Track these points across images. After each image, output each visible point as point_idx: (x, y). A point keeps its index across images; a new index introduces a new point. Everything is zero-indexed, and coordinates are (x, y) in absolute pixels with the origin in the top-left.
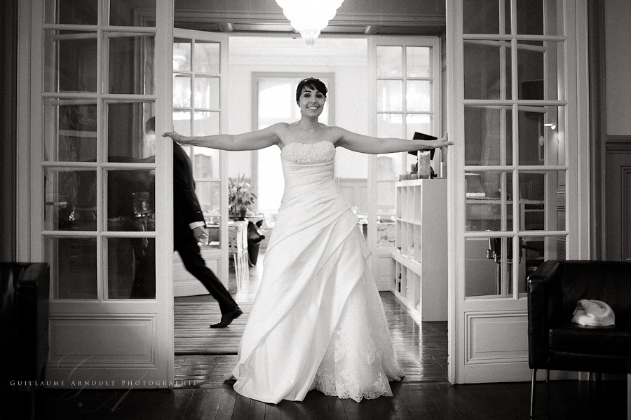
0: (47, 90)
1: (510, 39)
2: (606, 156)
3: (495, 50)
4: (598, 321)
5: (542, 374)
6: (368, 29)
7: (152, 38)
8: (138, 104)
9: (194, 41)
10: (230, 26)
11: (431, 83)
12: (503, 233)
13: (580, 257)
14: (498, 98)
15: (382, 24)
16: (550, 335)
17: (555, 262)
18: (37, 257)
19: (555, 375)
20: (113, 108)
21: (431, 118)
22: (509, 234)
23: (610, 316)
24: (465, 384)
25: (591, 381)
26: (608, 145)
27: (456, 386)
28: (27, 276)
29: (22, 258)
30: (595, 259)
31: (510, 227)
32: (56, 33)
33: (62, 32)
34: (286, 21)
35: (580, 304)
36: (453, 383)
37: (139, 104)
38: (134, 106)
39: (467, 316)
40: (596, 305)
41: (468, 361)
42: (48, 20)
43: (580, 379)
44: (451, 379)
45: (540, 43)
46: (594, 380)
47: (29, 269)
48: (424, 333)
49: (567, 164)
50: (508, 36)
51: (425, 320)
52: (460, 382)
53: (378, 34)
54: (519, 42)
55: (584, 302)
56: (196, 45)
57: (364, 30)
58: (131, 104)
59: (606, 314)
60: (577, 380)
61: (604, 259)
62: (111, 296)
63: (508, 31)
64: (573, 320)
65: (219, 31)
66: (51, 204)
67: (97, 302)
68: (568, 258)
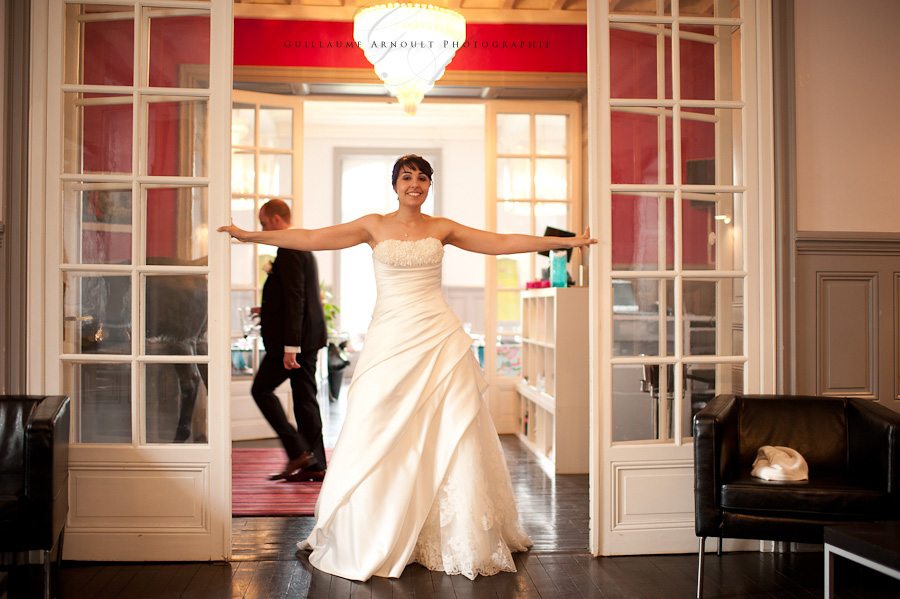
0: (67, 170)
1: (670, 106)
2: (797, 259)
3: (652, 120)
4: (786, 474)
5: (712, 544)
6: (486, 91)
7: (204, 103)
8: (186, 188)
9: (258, 107)
10: (305, 87)
11: (568, 162)
12: (661, 359)
13: (762, 392)
14: (656, 181)
15: (503, 85)
16: (723, 493)
17: (730, 396)
18: (54, 389)
19: (730, 544)
20: (153, 195)
21: (568, 208)
22: (669, 360)
23: (801, 468)
24: (611, 557)
25: (776, 554)
26: (799, 244)
27: (600, 558)
28: (40, 413)
29: (34, 390)
30: (782, 393)
31: (670, 351)
32: (80, 97)
33: (87, 95)
34: (377, 80)
35: (763, 452)
36: (595, 555)
37: (187, 189)
38: (180, 192)
39: (615, 467)
40: (783, 454)
41: (615, 526)
42: (68, 80)
43: (762, 550)
44: (594, 550)
45: (710, 111)
46: (781, 551)
47: (43, 403)
48: (558, 489)
49: (745, 269)
50: (668, 102)
51: (559, 472)
52: (606, 553)
53: (499, 98)
54: (683, 109)
55: (768, 449)
56: (262, 113)
57: (481, 93)
58: (175, 189)
59: (796, 466)
60: (759, 552)
61: (794, 393)
62: (150, 440)
63: (669, 95)
64: (753, 473)
65: (291, 94)
66: (72, 319)
67: (131, 447)
68: (746, 392)
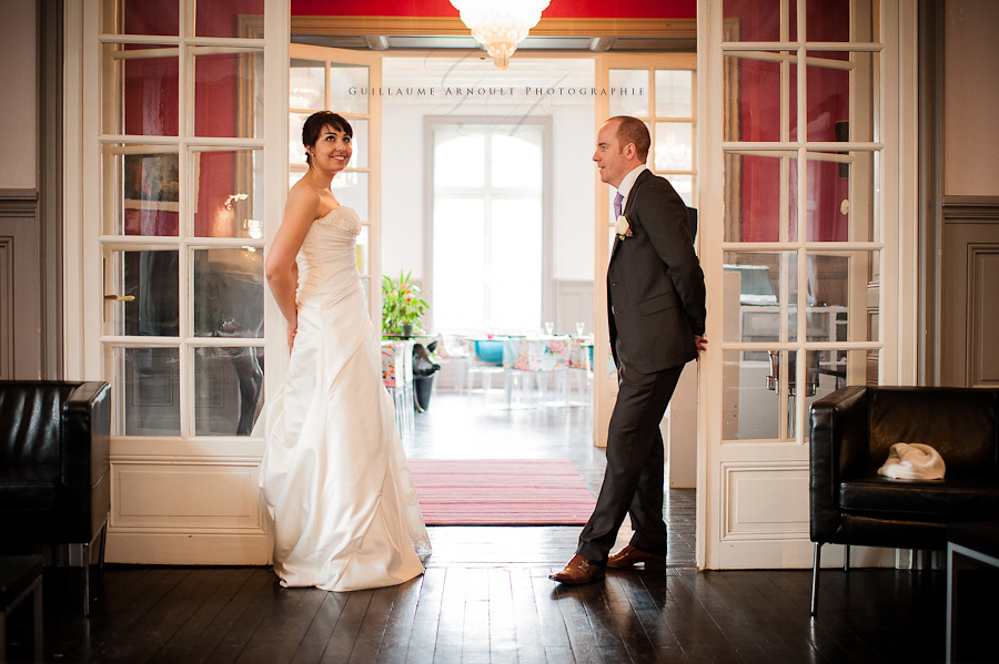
0: (106, 131)
1: (795, 51)
2: (944, 228)
3: (773, 68)
4: (917, 472)
5: (834, 555)
6: (595, 42)
7: (261, 55)
8: (245, 152)
9: (328, 64)
10: (383, 41)
11: (694, 126)
12: (784, 345)
13: (900, 383)
14: (777, 139)
15: (615, 34)
16: (842, 492)
17: (861, 388)
18: (94, 375)
19: (861, 555)
20: (206, 158)
21: (694, 181)
22: (792, 346)
23: (936, 466)
24: (720, 570)
25: (914, 570)
26: (946, 211)
27: (706, 572)
28: (77, 396)
29: (71, 375)
30: (923, 384)
31: (793, 338)
32: (120, 49)
33: (129, 47)
34: (467, 31)
35: (895, 449)
36: (701, 568)
37: (247, 152)
38: (239, 155)
39: (725, 468)
40: (917, 451)
41: (725, 536)
42: (107, 29)
43: (897, 567)
44: (700, 565)
45: (843, 55)
46: (920, 568)
47: (81, 387)
48: (671, 504)
49: (882, 241)
50: (792, 45)
51: (674, 486)
52: (713, 566)
53: (611, 50)
54: (810, 53)
55: (900, 447)
56: (334, 71)
57: (590, 44)
58: (234, 152)
59: (931, 463)
60: (894, 569)
61: (938, 384)
62: (199, 430)
63: (793, 37)
64: (879, 472)
65: (367, 48)
66: (114, 297)
67: (180, 439)
68: (881, 383)
